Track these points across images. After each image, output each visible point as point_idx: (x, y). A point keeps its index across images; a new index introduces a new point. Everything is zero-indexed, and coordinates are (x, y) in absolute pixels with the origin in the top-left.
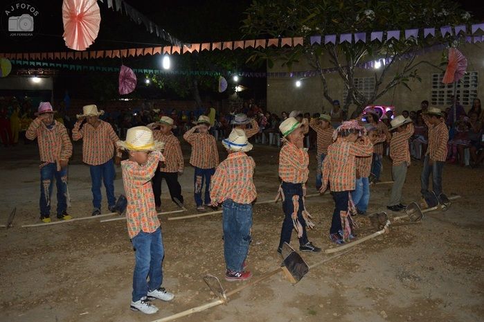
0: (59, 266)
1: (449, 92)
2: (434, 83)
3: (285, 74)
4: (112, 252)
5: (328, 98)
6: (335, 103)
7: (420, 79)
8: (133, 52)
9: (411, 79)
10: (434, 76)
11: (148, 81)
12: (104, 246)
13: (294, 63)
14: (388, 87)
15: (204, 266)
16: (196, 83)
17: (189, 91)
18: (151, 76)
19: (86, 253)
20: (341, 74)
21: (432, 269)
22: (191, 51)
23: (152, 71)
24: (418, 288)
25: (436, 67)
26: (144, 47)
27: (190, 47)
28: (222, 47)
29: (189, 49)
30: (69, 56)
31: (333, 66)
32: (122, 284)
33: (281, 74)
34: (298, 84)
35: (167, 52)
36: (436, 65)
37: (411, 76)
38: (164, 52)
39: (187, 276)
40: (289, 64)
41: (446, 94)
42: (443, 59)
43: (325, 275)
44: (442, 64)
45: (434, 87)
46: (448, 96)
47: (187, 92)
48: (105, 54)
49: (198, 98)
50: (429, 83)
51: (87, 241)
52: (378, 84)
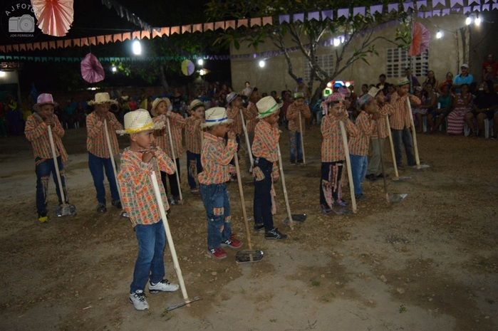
0: (51, 261)
1: (402, 65)
2: (389, 57)
3: (248, 55)
4: (105, 242)
5: (293, 76)
6: (299, 81)
7: (377, 54)
8: (101, 39)
9: (369, 54)
10: (389, 50)
11: (114, 69)
12: (95, 235)
13: (259, 43)
14: (348, 63)
15: (200, 247)
16: (162, 68)
17: (156, 76)
18: (117, 64)
19: (78, 245)
20: (303, 52)
21: (417, 231)
22: (160, 35)
23: (118, 59)
24: (409, 250)
25: (391, 41)
26: (113, 33)
27: (159, 32)
28: (192, 31)
29: (158, 33)
30: (35, 47)
31: (296, 45)
32: (121, 273)
33: (244, 55)
34: (262, 64)
35: (136, 37)
36: (390, 39)
37: (369, 51)
38: (134, 38)
39: (185, 258)
40: (255, 44)
41: (400, 67)
42: (397, 34)
43: (320, 245)
44: (397, 39)
45: (389, 61)
46: (402, 68)
47: (154, 78)
48: (72, 43)
49: (165, 83)
50: (384, 57)
51: (77, 232)
52: (339, 60)
